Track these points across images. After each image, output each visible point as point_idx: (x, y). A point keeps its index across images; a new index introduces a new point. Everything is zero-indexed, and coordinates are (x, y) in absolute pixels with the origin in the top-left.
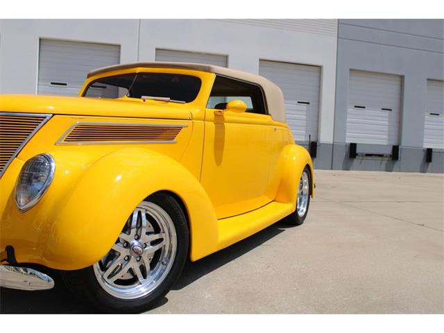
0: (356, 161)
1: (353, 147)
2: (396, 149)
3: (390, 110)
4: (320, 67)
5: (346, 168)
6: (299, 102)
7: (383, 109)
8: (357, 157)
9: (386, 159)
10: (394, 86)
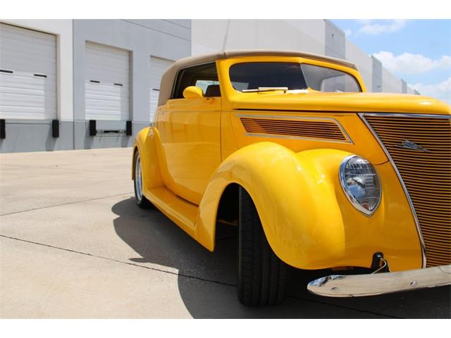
0: (96, 139)
1: (93, 124)
2: (129, 124)
3: (121, 85)
4: (55, 36)
5: (88, 147)
6: (36, 75)
7: (116, 84)
8: (97, 135)
9: (122, 135)
10: (123, 61)
